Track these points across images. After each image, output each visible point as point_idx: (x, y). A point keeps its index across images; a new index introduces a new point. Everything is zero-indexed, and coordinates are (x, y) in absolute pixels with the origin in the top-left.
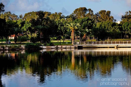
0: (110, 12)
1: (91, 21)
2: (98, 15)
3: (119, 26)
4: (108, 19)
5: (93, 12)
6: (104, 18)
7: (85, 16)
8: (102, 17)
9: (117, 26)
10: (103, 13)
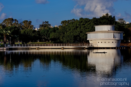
0: (31, 22)
1: (17, 29)
2: (22, 24)
3: (38, 33)
4: (30, 27)
5: (18, 22)
6: (26, 26)
7: (12, 25)
8: (25, 25)
9: (37, 32)
10: (26, 23)
